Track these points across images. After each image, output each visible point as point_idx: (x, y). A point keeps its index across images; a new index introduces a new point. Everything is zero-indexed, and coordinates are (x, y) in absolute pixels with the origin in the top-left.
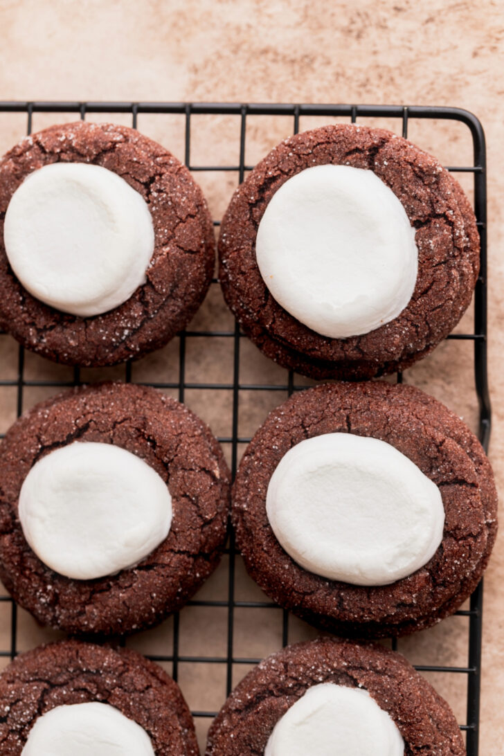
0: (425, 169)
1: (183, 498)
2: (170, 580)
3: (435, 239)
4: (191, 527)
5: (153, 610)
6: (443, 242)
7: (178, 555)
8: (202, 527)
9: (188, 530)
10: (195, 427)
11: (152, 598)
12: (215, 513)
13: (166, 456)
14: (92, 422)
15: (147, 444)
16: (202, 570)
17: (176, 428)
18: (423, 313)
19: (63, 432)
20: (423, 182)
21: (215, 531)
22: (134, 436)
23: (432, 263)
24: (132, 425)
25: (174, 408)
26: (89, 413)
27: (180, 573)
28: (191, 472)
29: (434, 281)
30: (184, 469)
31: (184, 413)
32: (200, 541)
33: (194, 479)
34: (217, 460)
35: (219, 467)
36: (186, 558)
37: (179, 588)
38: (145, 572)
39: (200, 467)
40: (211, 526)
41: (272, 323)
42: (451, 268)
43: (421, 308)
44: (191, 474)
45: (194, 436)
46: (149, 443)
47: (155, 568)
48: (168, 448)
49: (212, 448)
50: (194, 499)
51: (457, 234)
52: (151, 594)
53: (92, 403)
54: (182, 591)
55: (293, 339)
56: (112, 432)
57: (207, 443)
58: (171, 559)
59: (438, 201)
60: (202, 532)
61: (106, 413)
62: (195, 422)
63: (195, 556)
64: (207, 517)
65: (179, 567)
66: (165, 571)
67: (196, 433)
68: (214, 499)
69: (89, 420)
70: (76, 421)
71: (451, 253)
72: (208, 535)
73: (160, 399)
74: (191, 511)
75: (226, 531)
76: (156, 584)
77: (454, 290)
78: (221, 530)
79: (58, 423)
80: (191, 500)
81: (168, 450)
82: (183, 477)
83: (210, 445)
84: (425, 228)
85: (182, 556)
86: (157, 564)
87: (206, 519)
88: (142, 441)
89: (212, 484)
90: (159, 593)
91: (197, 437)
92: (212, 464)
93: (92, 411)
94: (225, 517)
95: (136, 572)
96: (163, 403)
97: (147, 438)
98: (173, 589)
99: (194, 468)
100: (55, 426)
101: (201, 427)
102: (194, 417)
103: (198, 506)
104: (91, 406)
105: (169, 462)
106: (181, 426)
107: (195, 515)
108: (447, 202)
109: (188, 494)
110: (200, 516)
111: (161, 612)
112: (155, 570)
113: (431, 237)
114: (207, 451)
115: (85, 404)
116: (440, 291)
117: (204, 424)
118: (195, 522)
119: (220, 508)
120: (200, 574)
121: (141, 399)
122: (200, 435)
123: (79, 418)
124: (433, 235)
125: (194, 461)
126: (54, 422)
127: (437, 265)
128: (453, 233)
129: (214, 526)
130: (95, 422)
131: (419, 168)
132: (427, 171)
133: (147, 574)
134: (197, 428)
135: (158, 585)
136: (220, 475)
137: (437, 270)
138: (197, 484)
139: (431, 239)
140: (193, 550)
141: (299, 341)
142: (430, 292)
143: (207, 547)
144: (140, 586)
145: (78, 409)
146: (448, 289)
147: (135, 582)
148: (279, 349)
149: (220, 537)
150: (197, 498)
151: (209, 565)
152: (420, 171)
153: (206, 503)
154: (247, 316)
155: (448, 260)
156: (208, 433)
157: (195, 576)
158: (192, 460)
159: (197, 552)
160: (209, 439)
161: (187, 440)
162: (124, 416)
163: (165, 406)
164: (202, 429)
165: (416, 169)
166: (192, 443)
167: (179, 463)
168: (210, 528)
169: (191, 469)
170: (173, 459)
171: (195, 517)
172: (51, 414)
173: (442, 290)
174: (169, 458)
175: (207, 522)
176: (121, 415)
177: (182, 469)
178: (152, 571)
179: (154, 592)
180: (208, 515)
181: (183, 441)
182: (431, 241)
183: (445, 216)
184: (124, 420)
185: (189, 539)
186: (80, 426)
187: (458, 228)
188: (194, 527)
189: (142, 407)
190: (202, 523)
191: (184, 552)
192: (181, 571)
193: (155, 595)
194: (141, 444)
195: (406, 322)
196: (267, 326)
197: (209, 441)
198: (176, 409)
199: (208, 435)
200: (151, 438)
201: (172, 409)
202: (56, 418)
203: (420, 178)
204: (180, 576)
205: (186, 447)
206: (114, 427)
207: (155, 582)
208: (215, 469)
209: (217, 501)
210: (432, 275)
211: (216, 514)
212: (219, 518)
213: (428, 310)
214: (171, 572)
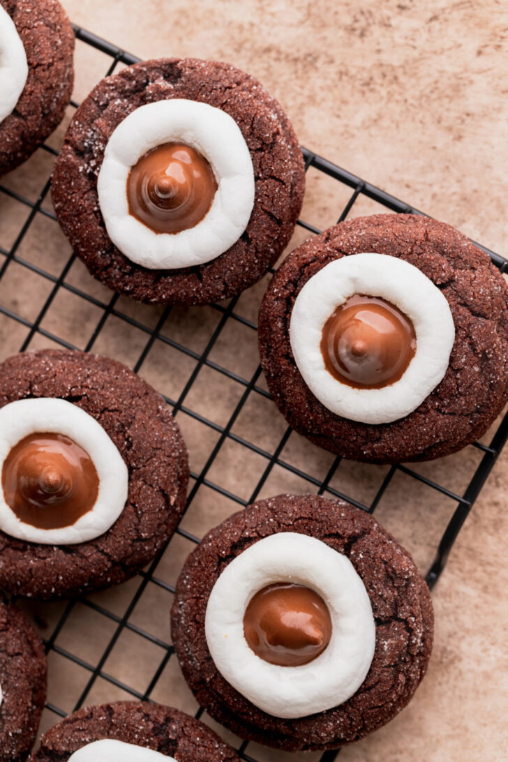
0: (398, 572)
1: (131, 507)
2: (82, 572)
3: (390, 641)
4: (124, 536)
5: (53, 590)
6: (397, 646)
7: (100, 554)
8: (134, 541)
9: (121, 537)
10: (175, 448)
11: (58, 579)
12: (153, 534)
13: (135, 462)
14: (86, 397)
15: (123, 443)
16: (115, 577)
17: (157, 442)
18: (361, 709)
19: (55, 392)
20: (393, 584)
21: (144, 550)
22: (116, 429)
23: (382, 663)
24: (120, 419)
25: (165, 421)
26: (87, 387)
27: (93, 571)
28: (150, 488)
29: (379, 681)
30: (145, 482)
31: (171, 430)
32: (126, 552)
33: (149, 495)
34: (180, 486)
35: (178, 495)
36: (106, 560)
37: (86, 582)
38: (63, 554)
39: (160, 487)
40: (143, 544)
41: (213, 678)
42: (399, 672)
43: (361, 703)
44: (149, 489)
45: (169, 456)
46: (126, 443)
47: (74, 554)
48: (141, 456)
49: (181, 474)
50: (139, 512)
51: (414, 642)
52: (58, 575)
53: (95, 379)
54: (87, 586)
55: (230, 698)
56: (99, 415)
57: (179, 467)
58: (92, 555)
59: (402, 605)
60: (131, 545)
61: (102, 395)
62: (178, 443)
63: (114, 562)
64: (143, 534)
65: (95, 565)
66: (82, 562)
67: (173, 454)
68: (158, 521)
69: (84, 393)
70: (71, 388)
71: (403, 658)
72: (136, 550)
73: (157, 406)
74: (131, 521)
75: (154, 553)
76: (67, 569)
77: (396, 694)
78: (150, 551)
79: (55, 381)
80: (136, 512)
81: (140, 458)
82: (140, 489)
83: (180, 470)
84: (384, 627)
85: (102, 557)
86: (77, 552)
87: (141, 536)
88: (121, 437)
89: (163, 508)
90: (65, 578)
91: (171, 459)
92: (173, 490)
93: (90, 387)
94: (159, 541)
95: (55, 549)
96: (158, 411)
97: (126, 437)
98: (79, 581)
99: (154, 486)
100: (51, 382)
101: (181, 451)
102: (178, 438)
103: (140, 521)
104: (92, 381)
105: (135, 468)
106: (162, 442)
107: (134, 527)
108: (411, 608)
109: (137, 505)
110: (137, 530)
111: (60, 595)
112: (73, 556)
113: (386, 639)
114: (174, 476)
115: (88, 376)
116: (382, 692)
117: (185, 449)
118: (130, 533)
119: (159, 532)
120: (111, 580)
121: (140, 398)
122: (175, 458)
123: (76, 387)
124: (390, 637)
125: (157, 480)
126: (51, 378)
127: (386, 667)
128: (410, 640)
129: (146, 545)
130: (88, 398)
131: (393, 569)
132: (399, 574)
133: (64, 556)
134: (176, 451)
135: (68, 571)
136: (175, 503)
137: (385, 671)
138: (150, 501)
139: (387, 641)
140: (115, 557)
141: (235, 702)
142: (373, 691)
143: (129, 560)
144: (52, 563)
145: (79, 378)
146: (391, 692)
147: (50, 557)
148: (212, 701)
149: (146, 557)
150: (143, 513)
151: (123, 575)
152: (392, 572)
153: (149, 522)
154: (190, 662)
155: (398, 665)
156: (184, 458)
157: (106, 579)
158: (156, 478)
159: (117, 561)
160: (183, 464)
161: (162, 457)
162: (116, 406)
163: (158, 415)
164: (180, 453)
165: (390, 570)
166: (165, 462)
167: (143, 474)
168: (140, 545)
169: (151, 486)
170: (139, 468)
171: (132, 529)
172: (53, 370)
173: (386, 691)
174: (137, 465)
175: (140, 539)
176: (115, 404)
177: (144, 480)
178: (69, 555)
179: (62, 575)
180: (144, 533)
181: (158, 456)
182: (386, 643)
183: (406, 622)
184: (115, 410)
185: (117, 545)
186: (73, 395)
187: (416, 636)
188: (126, 537)
189: (137, 406)
190: (135, 537)
191: (106, 554)
192: (95, 569)
193: (61, 578)
194: (118, 439)
195: (342, 713)
196: (208, 679)
197: (181, 467)
198: (167, 423)
199: (183, 461)
200: (130, 439)
201: (163, 422)
202: (55, 375)
203: (392, 579)
204: (92, 573)
205: (157, 464)
206: (102, 412)
207: (67, 567)
208: (173, 495)
209: (159, 525)
210: (379, 675)
211: (153, 536)
212: (154, 540)
213: (367, 707)
214: (86, 565)
